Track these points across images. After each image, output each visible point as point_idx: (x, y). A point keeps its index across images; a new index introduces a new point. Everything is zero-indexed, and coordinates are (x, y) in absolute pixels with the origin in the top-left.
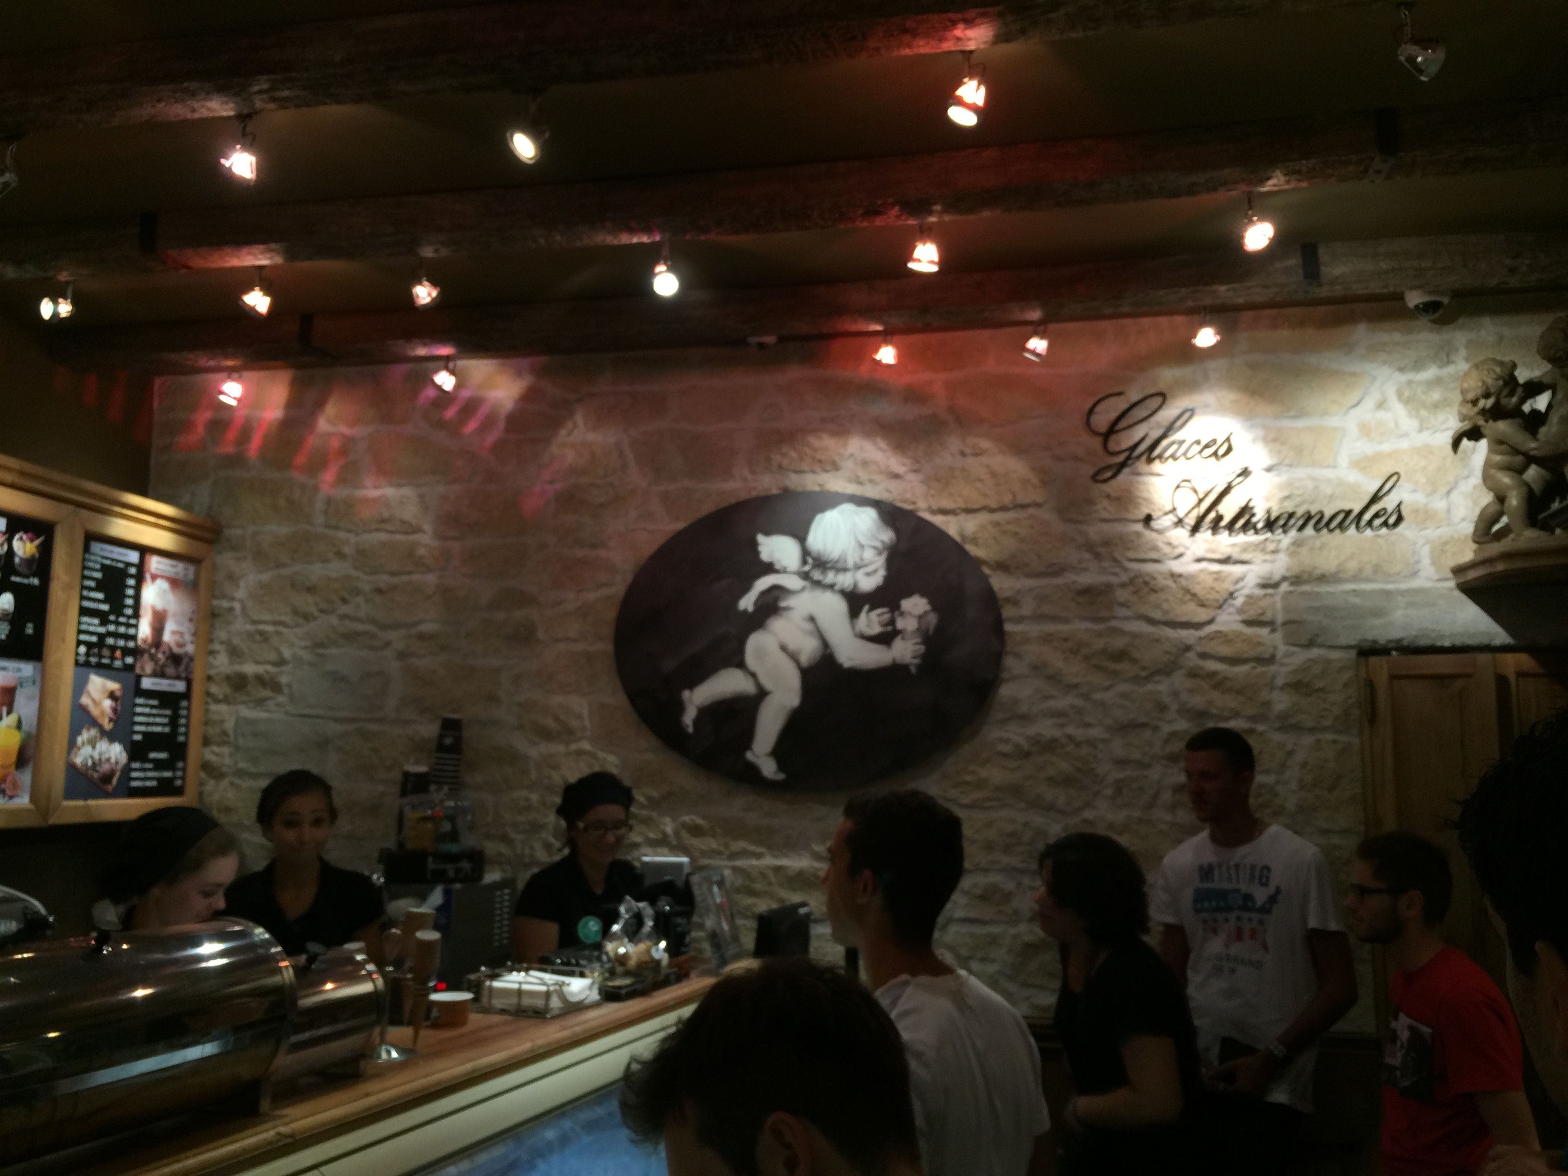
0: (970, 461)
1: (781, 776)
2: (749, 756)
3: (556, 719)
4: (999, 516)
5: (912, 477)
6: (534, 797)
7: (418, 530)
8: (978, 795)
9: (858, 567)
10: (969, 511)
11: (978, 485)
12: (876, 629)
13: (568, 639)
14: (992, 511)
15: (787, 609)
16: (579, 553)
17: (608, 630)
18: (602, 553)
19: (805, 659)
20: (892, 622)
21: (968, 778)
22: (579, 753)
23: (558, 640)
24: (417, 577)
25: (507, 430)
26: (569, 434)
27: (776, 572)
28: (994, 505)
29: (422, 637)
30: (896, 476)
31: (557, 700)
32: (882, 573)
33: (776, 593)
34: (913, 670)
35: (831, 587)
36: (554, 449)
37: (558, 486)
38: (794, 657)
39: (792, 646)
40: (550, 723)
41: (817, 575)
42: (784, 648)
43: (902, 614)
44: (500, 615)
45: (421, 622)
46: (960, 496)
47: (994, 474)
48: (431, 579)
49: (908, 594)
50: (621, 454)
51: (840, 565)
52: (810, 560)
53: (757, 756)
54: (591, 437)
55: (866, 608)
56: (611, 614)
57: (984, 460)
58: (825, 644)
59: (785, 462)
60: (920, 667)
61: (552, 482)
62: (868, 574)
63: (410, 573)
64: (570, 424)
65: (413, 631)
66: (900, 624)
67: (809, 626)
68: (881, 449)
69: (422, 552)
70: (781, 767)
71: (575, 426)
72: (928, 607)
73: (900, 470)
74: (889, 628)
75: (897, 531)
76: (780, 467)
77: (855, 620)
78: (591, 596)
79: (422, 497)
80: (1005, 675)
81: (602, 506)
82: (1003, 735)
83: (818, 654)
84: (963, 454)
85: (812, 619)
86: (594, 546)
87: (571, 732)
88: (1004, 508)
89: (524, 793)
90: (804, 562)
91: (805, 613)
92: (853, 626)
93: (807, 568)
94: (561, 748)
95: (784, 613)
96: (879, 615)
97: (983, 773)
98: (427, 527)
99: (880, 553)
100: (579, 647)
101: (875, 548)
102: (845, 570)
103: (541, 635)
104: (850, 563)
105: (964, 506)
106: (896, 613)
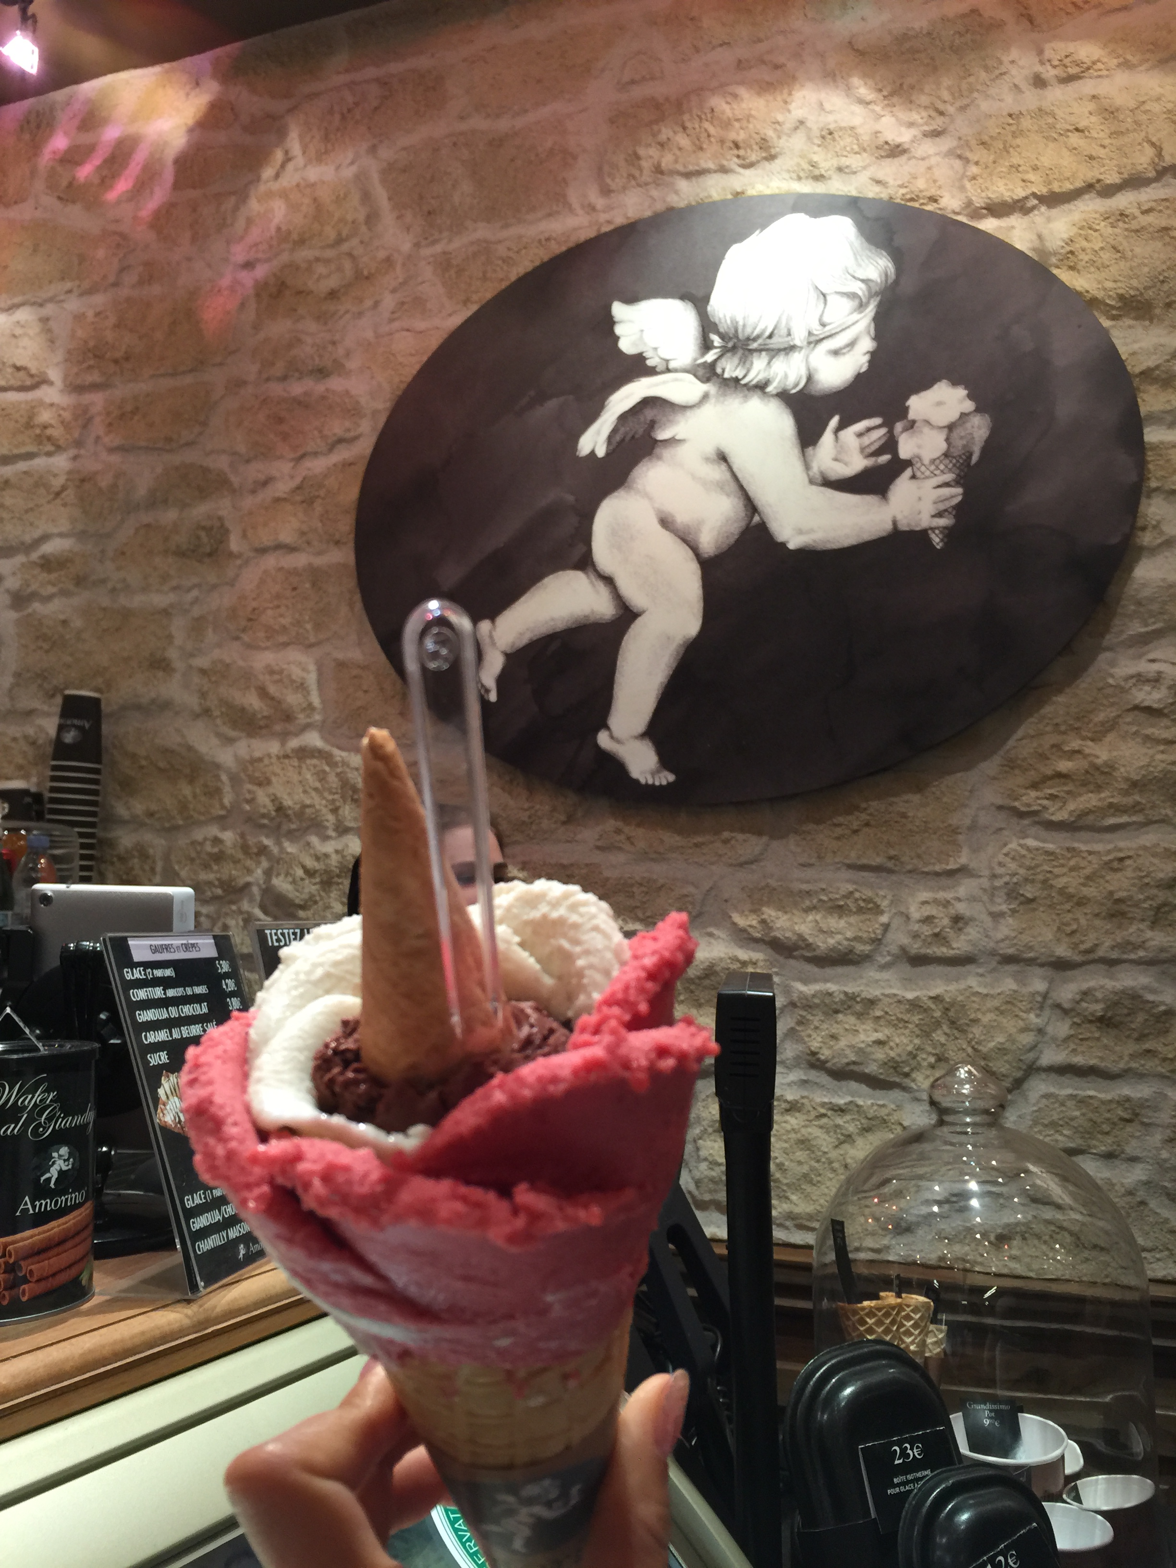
0: (1056, 94)
1: (666, 778)
2: (603, 739)
3: (263, 693)
4: (1124, 200)
5: (928, 148)
6: (228, 837)
7: (41, 381)
8: (1090, 800)
9: (814, 341)
10: (1053, 200)
11: (1075, 139)
12: (856, 464)
13: (279, 547)
14: (1109, 191)
15: (672, 442)
16: (297, 389)
17: (346, 525)
18: (336, 384)
19: (708, 542)
20: (890, 445)
21: (1064, 766)
22: (303, 753)
23: (262, 551)
24: (40, 463)
25: (177, 186)
26: (277, 176)
27: (652, 372)
28: (1113, 178)
29: (47, 564)
30: (895, 151)
31: (264, 659)
32: (867, 344)
33: (649, 414)
34: (936, 540)
35: (761, 387)
36: (254, 205)
37: (261, 272)
38: (688, 540)
39: (682, 517)
40: (253, 702)
41: (730, 368)
42: (665, 522)
43: (911, 425)
44: (171, 515)
45: (45, 538)
46: (1035, 168)
47: (1109, 113)
48: (61, 462)
49: (924, 384)
50: (366, 197)
51: (777, 342)
52: (716, 340)
53: (618, 741)
54: (313, 173)
55: (834, 421)
56: (351, 494)
57: (1087, 87)
58: (751, 506)
59: (667, 160)
60: (949, 533)
61: (248, 265)
62: (836, 353)
63: (30, 456)
64: (279, 155)
65: (35, 556)
66: (906, 448)
67: (718, 473)
68: (862, 102)
69: (45, 416)
70: (665, 762)
71: (288, 159)
72: (969, 406)
73: (904, 136)
74: (885, 458)
75: (897, 256)
76: (658, 170)
77: (810, 450)
78: (318, 465)
79: (45, 320)
80: (1147, 539)
81: (333, 295)
82: (1144, 667)
83: (735, 529)
84: (1039, 82)
85: (723, 458)
86: (322, 373)
87: (288, 717)
88: (1134, 182)
89: (213, 831)
90: (706, 346)
91: (710, 450)
92: (807, 466)
93: (710, 357)
94: (274, 747)
95: (667, 453)
96: (860, 435)
97: (1101, 753)
98: (55, 374)
99: (862, 306)
100: (300, 560)
101: (852, 296)
102: (790, 349)
103: (235, 544)
104: (799, 338)
105: (1043, 190)
106: (899, 426)
